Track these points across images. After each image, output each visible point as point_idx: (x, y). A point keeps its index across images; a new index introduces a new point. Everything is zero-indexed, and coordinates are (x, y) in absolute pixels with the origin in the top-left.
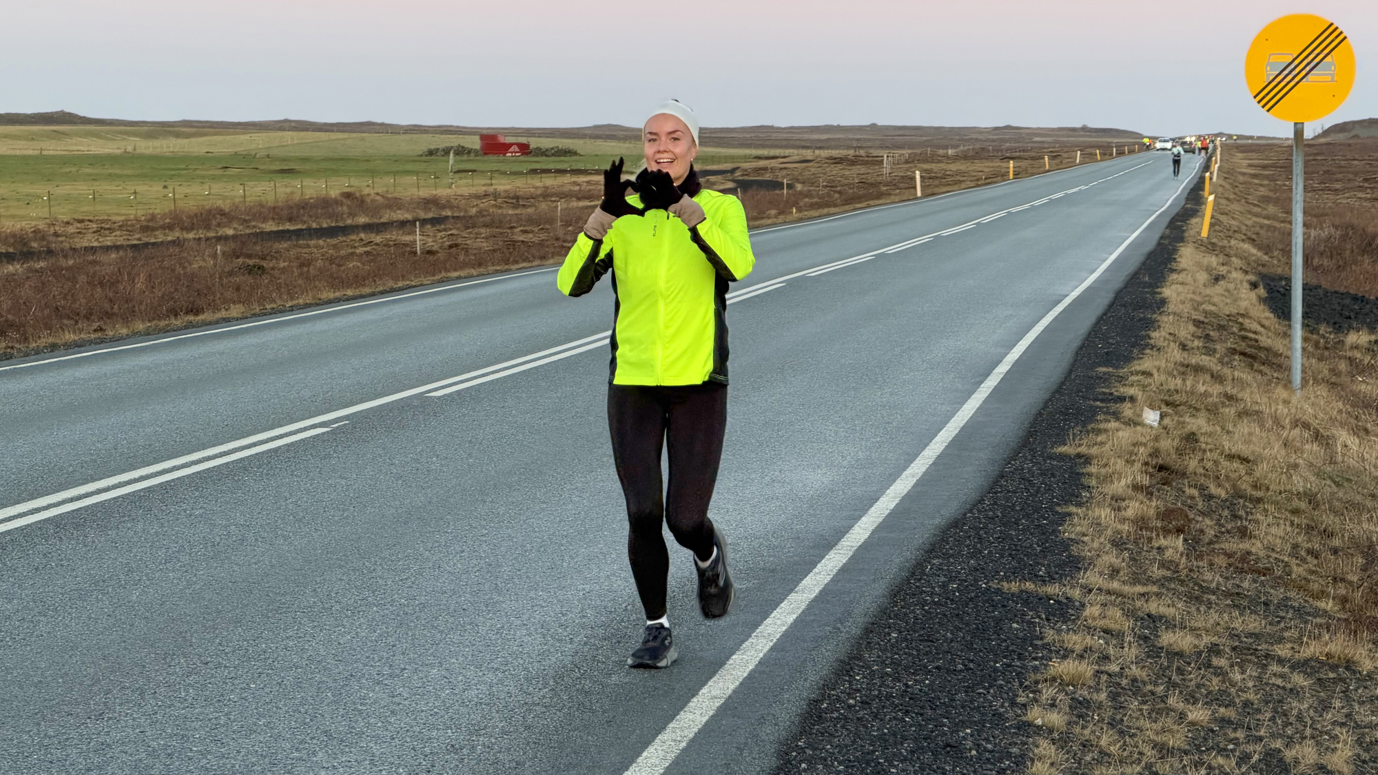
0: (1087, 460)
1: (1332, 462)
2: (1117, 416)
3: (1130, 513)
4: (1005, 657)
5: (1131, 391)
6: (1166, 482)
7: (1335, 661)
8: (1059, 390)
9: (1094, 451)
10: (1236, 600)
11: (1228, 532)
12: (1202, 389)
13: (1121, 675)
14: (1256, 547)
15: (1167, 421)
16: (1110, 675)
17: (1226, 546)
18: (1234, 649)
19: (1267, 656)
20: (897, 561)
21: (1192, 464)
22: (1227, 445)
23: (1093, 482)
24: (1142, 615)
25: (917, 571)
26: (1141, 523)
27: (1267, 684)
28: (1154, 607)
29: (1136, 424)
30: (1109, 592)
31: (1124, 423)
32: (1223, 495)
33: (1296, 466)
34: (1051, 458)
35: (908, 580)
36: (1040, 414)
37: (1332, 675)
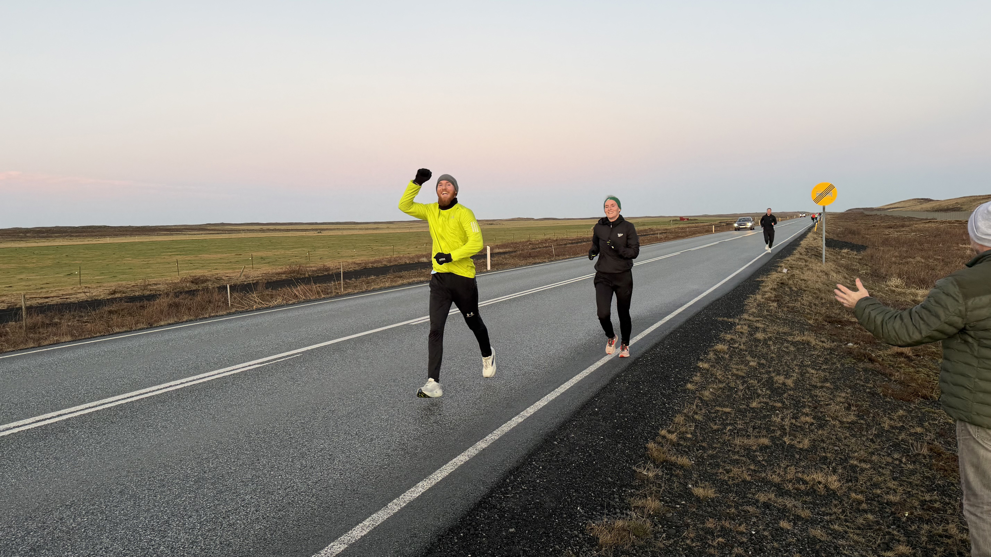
0: (763, 281)
1: (828, 280)
2: (776, 271)
3: (767, 296)
4: (706, 342)
5: (783, 265)
6: (781, 287)
7: (804, 342)
8: (765, 265)
9: (766, 279)
10: (785, 322)
11: (792, 300)
12: (800, 263)
13: (736, 348)
14: (798, 304)
15: (789, 272)
16: (734, 348)
17: (789, 305)
18: (776, 338)
19: (785, 340)
20: (695, 311)
21: (791, 282)
22: (801, 277)
23: (761, 288)
24: (754, 327)
25: (698, 314)
26: (769, 299)
27: (782, 350)
28: (759, 325)
29: (780, 272)
30: (748, 320)
31: (777, 273)
32: (796, 289)
33: (817, 282)
34: (754, 281)
35: (694, 317)
36: (757, 271)
37: (802, 347)
